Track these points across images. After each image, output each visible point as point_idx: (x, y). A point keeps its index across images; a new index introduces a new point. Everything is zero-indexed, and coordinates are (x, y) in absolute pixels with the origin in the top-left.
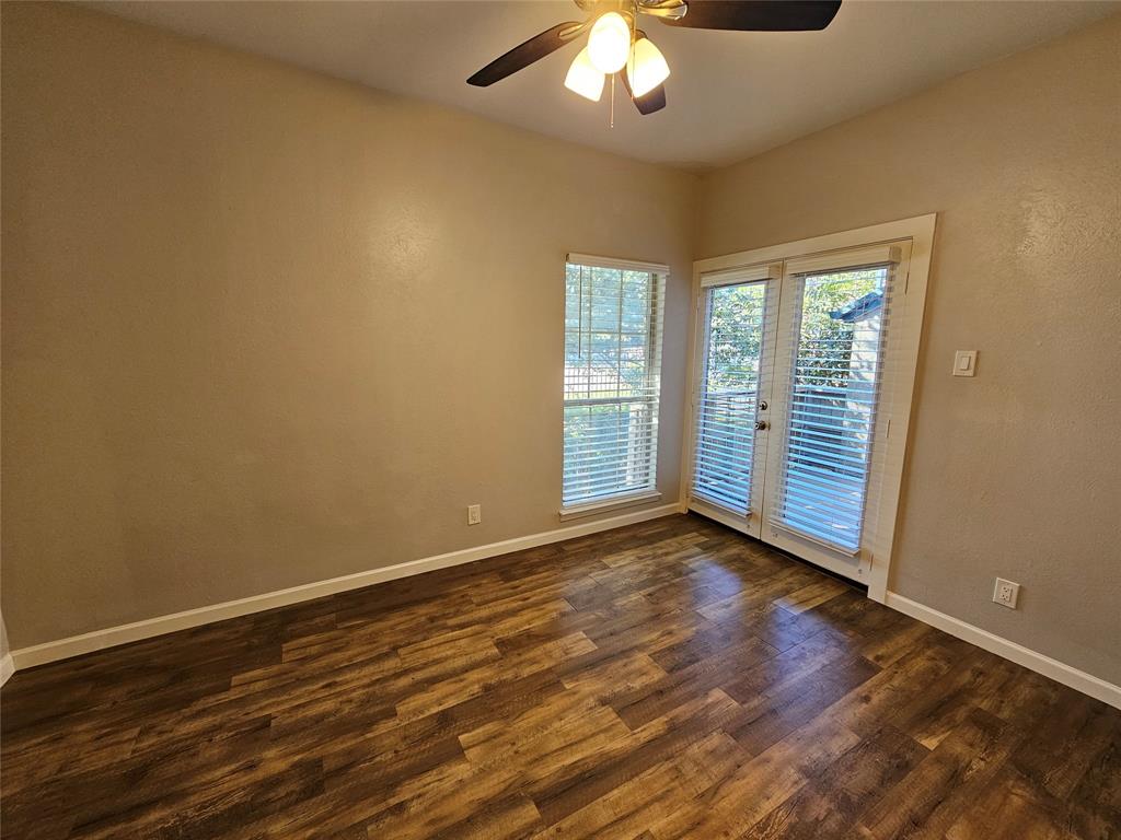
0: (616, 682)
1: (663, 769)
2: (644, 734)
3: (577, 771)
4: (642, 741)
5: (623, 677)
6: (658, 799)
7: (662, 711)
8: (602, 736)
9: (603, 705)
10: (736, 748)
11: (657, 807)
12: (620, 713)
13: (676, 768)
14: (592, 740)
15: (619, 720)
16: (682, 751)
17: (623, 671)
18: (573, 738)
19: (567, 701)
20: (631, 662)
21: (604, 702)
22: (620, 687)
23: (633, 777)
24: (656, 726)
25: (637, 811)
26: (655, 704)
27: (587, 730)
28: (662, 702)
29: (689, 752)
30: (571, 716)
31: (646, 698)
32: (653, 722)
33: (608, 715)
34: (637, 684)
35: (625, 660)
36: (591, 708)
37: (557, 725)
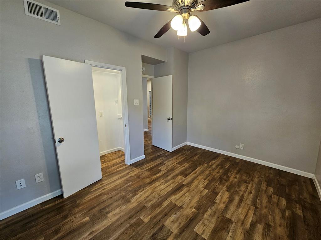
0: (180, 215)
1: (162, 195)
2: (168, 201)
3: (180, 190)
4: (168, 200)
5: (179, 218)
6: (162, 190)
7: (164, 209)
8: (178, 198)
9: (181, 206)
10: (145, 204)
11: (163, 189)
12: (176, 205)
13: (159, 196)
14: (180, 197)
15: (175, 203)
16: (158, 199)
17: (180, 221)
18: (184, 196)
19: (191, 205)
20: (178, 226)
21: (181, 207)
22: (178, 213)
23: (168, 192)
24: (165, 204)
25: (166, 187)
26: (166, 211)
27: (182, 199)
28: (165, 212)
29: (156, 200)
30: (188, 201)
31: (170, 212)
32: (166, 205)
33: (179, 204)
34: (174, 217)
35: (181, 226)
36: (184, 204)
37: (190, 198)
